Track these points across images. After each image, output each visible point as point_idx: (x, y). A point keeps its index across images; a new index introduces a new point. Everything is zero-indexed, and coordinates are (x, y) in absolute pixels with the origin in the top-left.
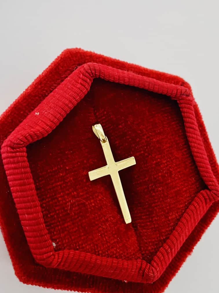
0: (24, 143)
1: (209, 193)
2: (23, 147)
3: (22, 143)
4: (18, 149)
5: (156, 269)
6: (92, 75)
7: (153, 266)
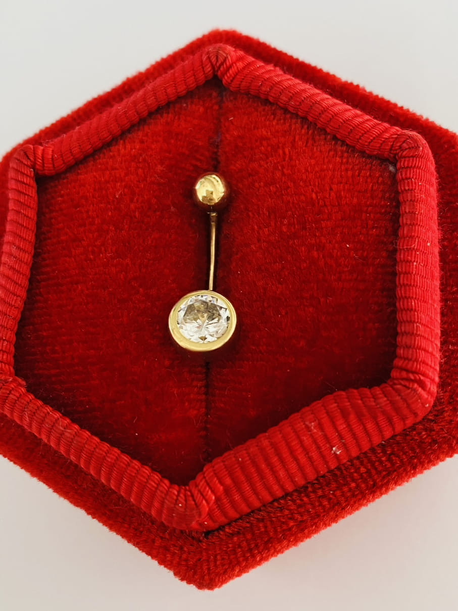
0: (392, 386)
1: (39, 162)
4: (411, 377)
5: (209, 58)
6: (188, 494)
7: (213, 67)
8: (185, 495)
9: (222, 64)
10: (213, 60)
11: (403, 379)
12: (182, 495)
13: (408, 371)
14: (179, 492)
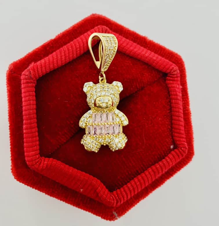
2: (114, 195)
5: (172, 69)
6: (40, 161)
7: (170, 72)
8: (39, 161)
10: (172, 71)
11: (115, 196)
12: (38, 160)
13: (118, 196)
14: (38, 158)
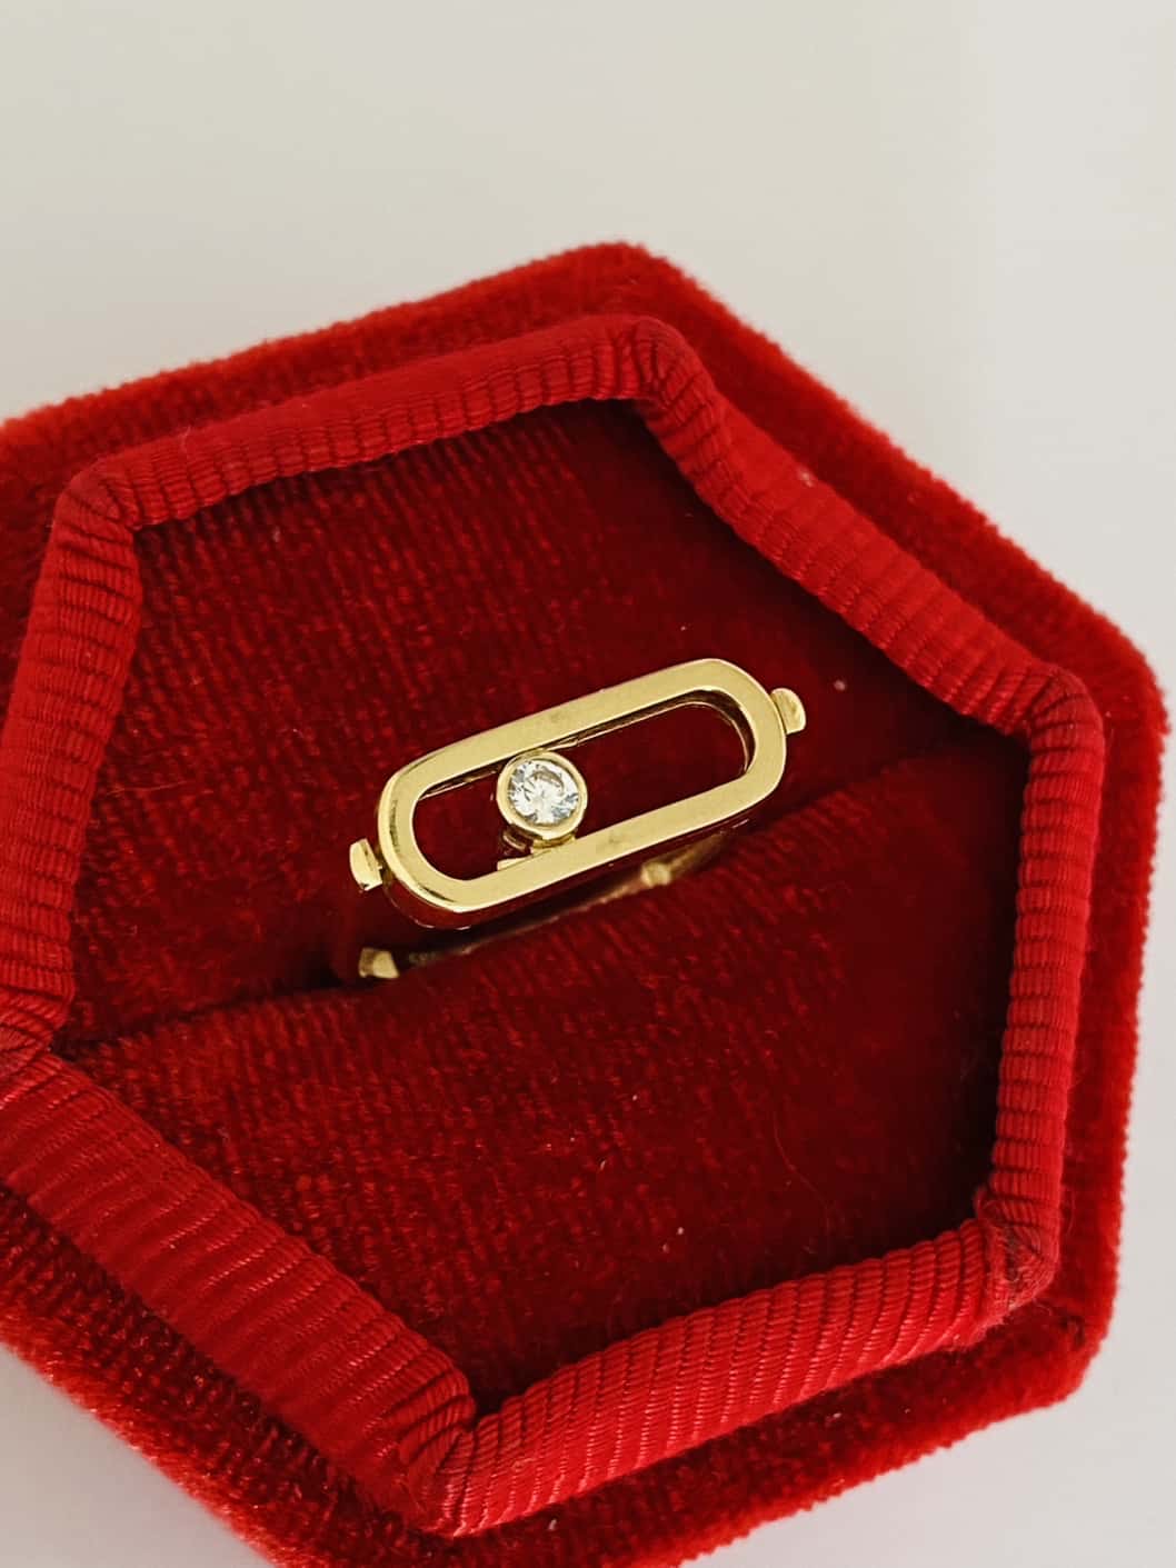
0: (663, 383)
1: (454, 1415)
3: (662, 375)
4: (627, 350)
9: (24, 1031)
